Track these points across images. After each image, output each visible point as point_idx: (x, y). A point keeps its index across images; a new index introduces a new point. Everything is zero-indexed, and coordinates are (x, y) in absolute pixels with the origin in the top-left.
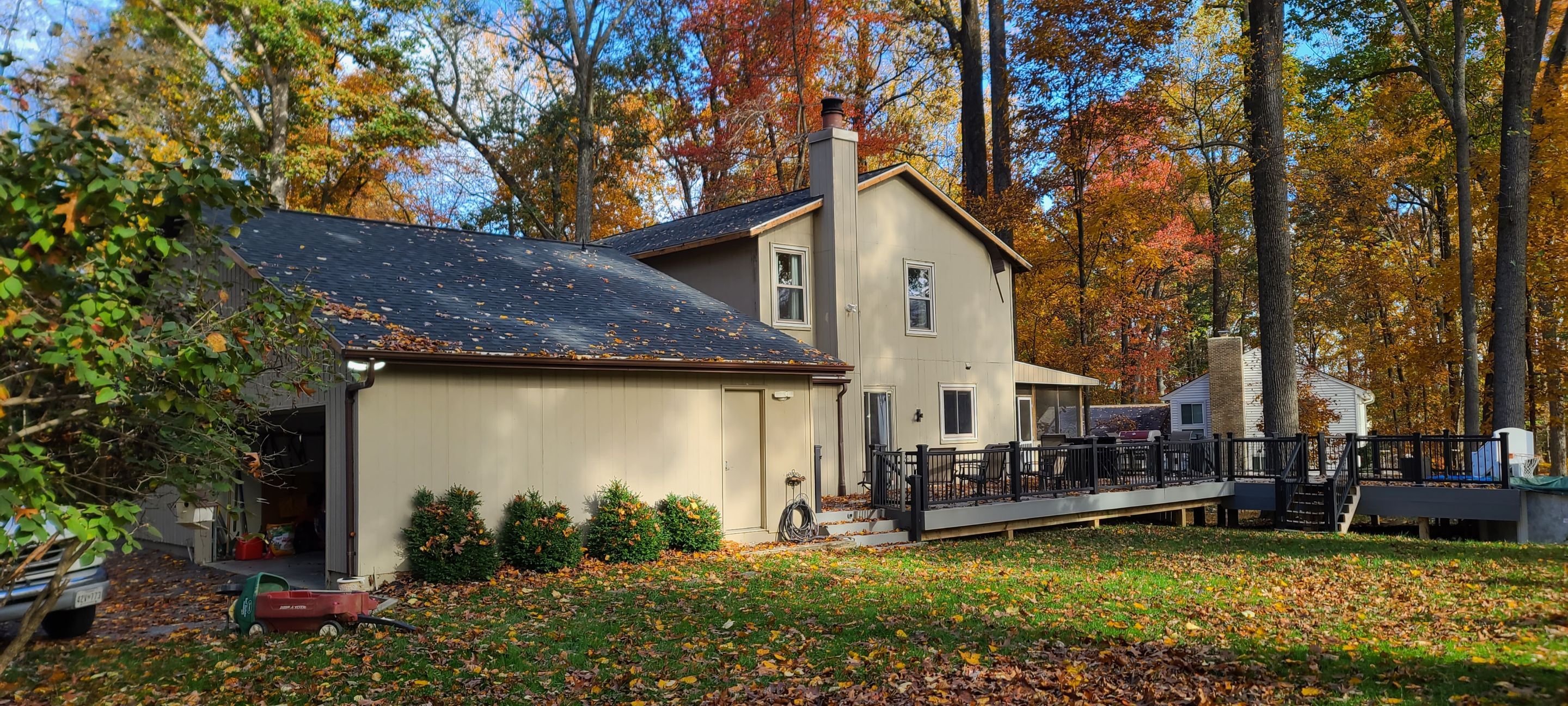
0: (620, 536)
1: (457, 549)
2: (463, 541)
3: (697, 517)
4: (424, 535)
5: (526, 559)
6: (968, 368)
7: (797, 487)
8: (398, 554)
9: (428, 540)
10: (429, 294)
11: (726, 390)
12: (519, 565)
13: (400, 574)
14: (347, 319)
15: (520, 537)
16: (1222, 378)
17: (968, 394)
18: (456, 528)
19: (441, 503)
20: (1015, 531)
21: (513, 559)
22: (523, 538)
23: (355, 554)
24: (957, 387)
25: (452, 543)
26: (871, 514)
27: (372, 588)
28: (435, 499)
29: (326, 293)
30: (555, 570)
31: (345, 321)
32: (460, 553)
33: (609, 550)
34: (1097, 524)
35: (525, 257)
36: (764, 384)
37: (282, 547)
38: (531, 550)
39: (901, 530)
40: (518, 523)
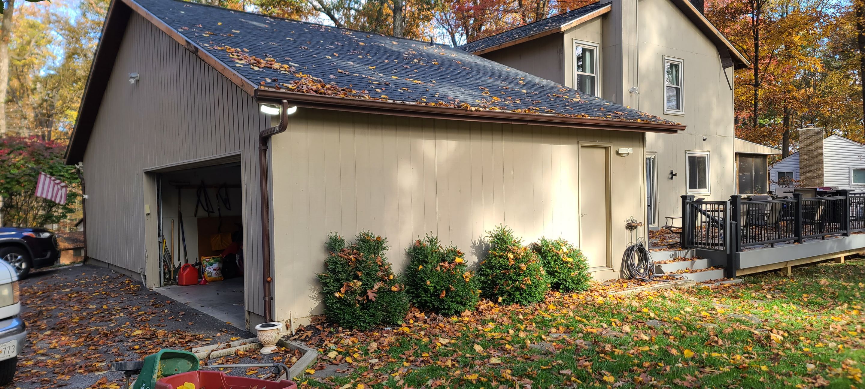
0: (511, 279)
1: (371, 295)
2: (376, 287)
3: (571, 260)
4: (338, 280)
5: (431, 303)
6: (704, 140)
7: (634, 232)
8: (312, 298)
9: (342, 285)
10: (328, 59)
11: (582, 146)
12: (423, 307)
13: (314, 318)
14: (259, 67)
15: (425, 281)
16: (809, 155)
17: (704, 159)
18: (368, 274)
19: (352, 248)
20: (792, 267)
21: (418, 302)
22: (428, 283)
23: (272, 299)
24: (697, 154)
25: (365, 290)
26: (687, 253)
27: (288, 333)
28: (346, 245)
29: (239, 49)
30: (458, 313)
31: (256, 68)
32: (374, 299)
33: (502, 293)
34: (842, 260)
35: (393, 45)
36: (610, 141)
37: (213, 275)
38: (436, 294)
39: (717, 268)
40: (421, 267)
